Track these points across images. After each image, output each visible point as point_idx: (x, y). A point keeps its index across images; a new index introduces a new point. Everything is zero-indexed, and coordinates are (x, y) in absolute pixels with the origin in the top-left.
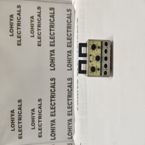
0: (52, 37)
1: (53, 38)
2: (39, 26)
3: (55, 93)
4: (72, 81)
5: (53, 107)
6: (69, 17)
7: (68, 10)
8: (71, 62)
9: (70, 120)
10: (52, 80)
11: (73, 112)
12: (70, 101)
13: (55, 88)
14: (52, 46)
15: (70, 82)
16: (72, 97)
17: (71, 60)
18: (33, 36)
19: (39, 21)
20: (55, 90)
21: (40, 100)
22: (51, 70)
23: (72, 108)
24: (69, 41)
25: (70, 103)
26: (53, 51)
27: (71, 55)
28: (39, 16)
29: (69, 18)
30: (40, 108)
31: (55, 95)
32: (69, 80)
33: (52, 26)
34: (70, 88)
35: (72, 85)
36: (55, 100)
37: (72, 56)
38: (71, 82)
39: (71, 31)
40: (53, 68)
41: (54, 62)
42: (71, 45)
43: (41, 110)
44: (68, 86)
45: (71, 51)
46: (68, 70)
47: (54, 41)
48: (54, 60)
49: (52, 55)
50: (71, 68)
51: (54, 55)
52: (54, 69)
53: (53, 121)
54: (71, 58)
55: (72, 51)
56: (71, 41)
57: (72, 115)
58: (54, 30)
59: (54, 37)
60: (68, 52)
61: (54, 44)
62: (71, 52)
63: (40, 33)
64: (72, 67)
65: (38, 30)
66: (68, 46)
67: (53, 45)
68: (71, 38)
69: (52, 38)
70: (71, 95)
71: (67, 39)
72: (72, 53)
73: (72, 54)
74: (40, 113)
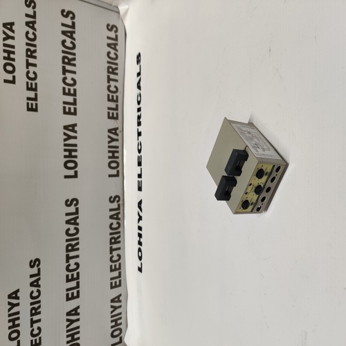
0: (70, 90)
1: (72, 92)
2: (31, 54)
3: (78, 239)
4: (121, 202)
5: (73, 276)
6: (113, 46)
7: (110, 28)
8: (118, 157)
9: (117, 299)
10: (68, 203)
11: (122, 278)
12: (115, 253)
13: (78, 224)
14: (69, 113)
15: (115, 205)
16: (119, 242)
17: (118, 152)
18: (13, 82)
19: (31, 41)
20: (77, 230)
21: (35, 263)
22: (66, 177)
23: (120, 268)
24: (113, 105)
25: (115, 258)
26: (72, 128)
27: (117, 140)
28: (31, 25)
29: (112, 48)
30: (35, 284)
31: (78, 244)
32: (112, 200)
33: (68, 60)
34: (115, 222)
35: (119, 213)
36: (78, 256)
37: (120, 140)
38: (119, 205)
39: (116, 81)
40: (72, 173)
41: (76, 157)
42: (117, 114)
43: (39, 291)
44: (111, 217)
45: (116, 129)
46: (110, 176)
47: (75, 100)
48: (76, 151)
49: (69, 137)
50: (118, 171)
51: (75, 138)
52: (76, 176)
53: (75, 312)
54: (117, 147)
55: (120, 128)
56: (117, 106)
57: (120, 285)
58: (74, 72)
59: (75, 90)
60: (110, 131)
61: (75, 109)
62: (118, 132)
63: (34, 73)
64: (119, 169)
65: (28, 64)
66: (109, 117)
67: (72, 111)
68: (117, 97)
69: (69, 94)
70: (119, 237)
71: (109, 100)
72: (120, 135)
73: (119, 138)
74: (35, 299)
